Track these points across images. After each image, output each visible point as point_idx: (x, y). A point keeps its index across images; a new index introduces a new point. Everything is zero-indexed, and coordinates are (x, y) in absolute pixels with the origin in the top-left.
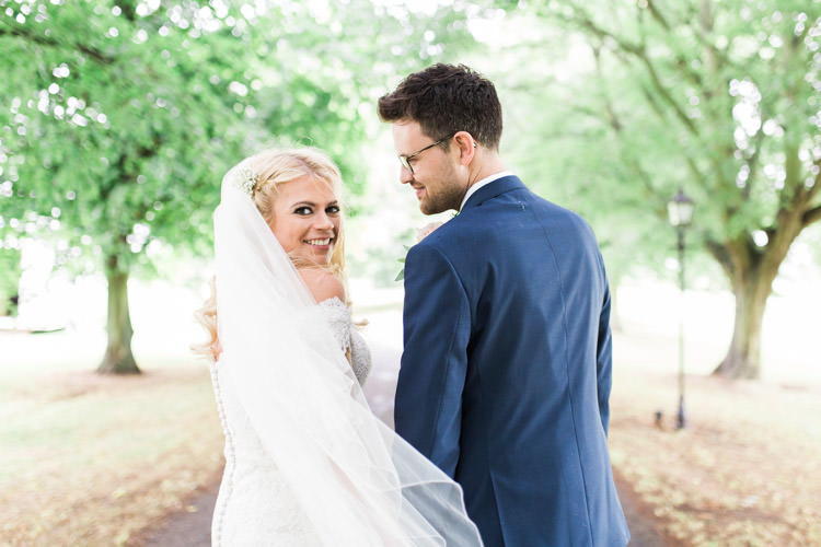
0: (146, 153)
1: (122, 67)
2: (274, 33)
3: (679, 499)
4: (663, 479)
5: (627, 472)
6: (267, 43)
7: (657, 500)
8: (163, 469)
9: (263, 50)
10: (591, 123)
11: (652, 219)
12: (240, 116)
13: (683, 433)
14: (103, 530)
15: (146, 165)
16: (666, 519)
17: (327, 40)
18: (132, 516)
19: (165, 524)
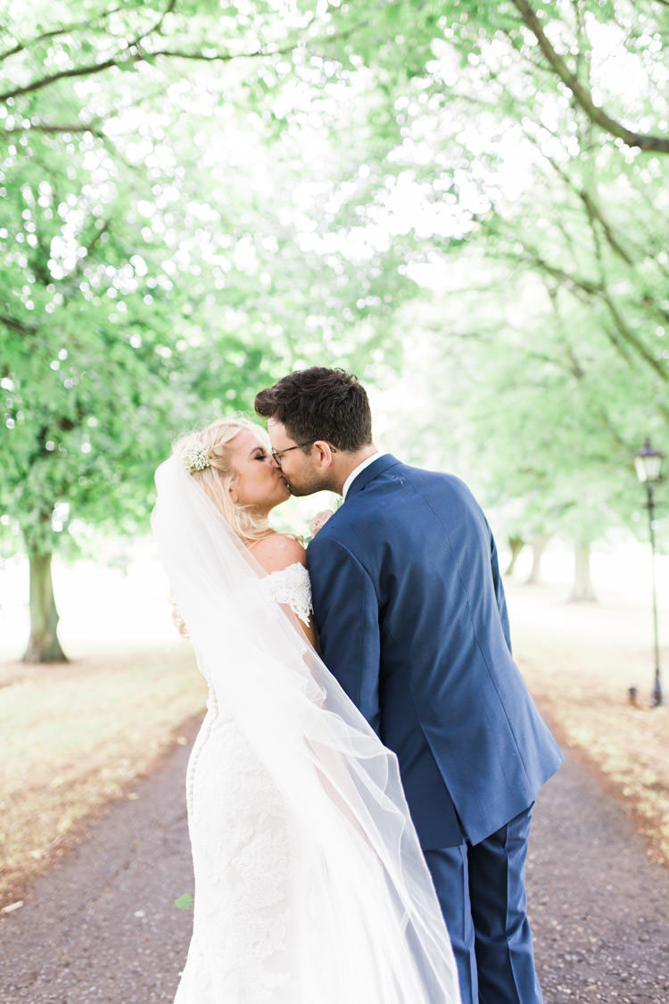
0: (67, 425)
1: (45, 338)
2: (197, 291)
3: (650, 777)
4: (634, 758)
5: (594, 752)
6: (191, 300)
7: (627, 779)
8: (101, 757)
9: (187, 309)
10: (550, 370)
11: (623, 474)
12: (166, 381)
13: (660, 710)
14: (45, 818)
15: (69, 438)
16: (635, 798)
17: (257, 295)
18: (72, 804)
19: (107, 811)
